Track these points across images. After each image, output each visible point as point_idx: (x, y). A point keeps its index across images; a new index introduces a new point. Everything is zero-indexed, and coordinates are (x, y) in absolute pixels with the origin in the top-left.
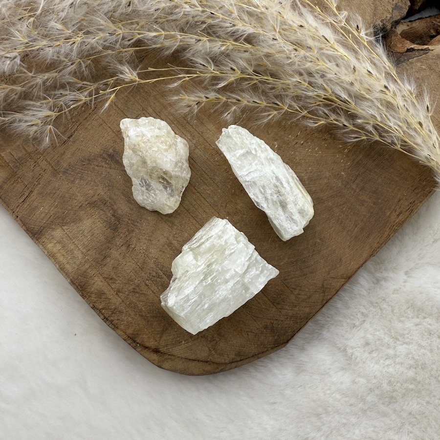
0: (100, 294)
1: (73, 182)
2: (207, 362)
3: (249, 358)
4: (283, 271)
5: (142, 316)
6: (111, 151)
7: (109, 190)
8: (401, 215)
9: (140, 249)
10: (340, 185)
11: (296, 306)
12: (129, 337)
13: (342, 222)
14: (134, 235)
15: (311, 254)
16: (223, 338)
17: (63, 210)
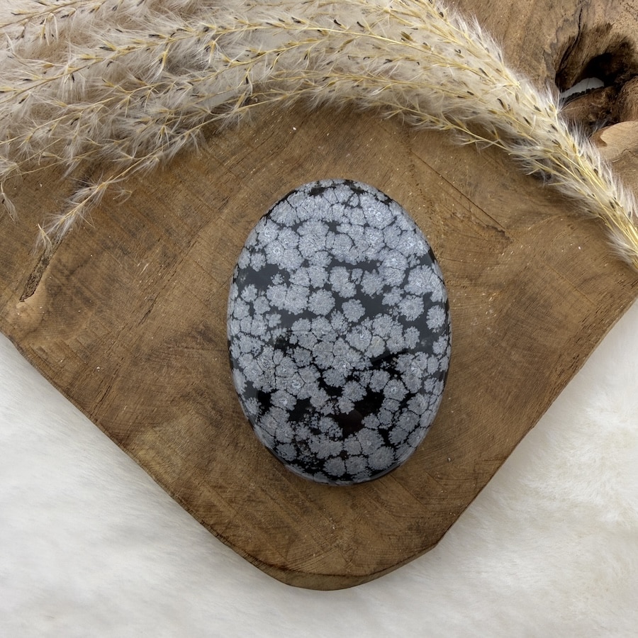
0: (210, 507)
1: (159, 370)
2: (344, 576)
3: (393, 566)
4: (426, 458)
5: (261, 528)
6: (201, 327)
7: (205, 377)
8: (563, 374)
9: (251, 448)
10: (487, 345)
11: (444, 499)
12: (249, 555)
13: (492, 390)
14: (242, 430)
15: (457, 434)
16: (361, 546)
17: (151, 408)
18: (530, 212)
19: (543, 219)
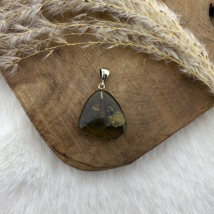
0: (41, 122)
1: (35, 61)
2: (89, 165)
3: (110, 167)
4: (136, 127)
5: (60, 137)
7: (53, 69)
8: (203, 109)
9: (65, 103)
10: (174, 87)
11: (139, 145)
12: (52, 146)
13: (171, 107)
14: (62, 95)
15: (152, 121)
16: (99, 155)
17: (28, 75)
18: (207, 39)
19: (212, 43)
